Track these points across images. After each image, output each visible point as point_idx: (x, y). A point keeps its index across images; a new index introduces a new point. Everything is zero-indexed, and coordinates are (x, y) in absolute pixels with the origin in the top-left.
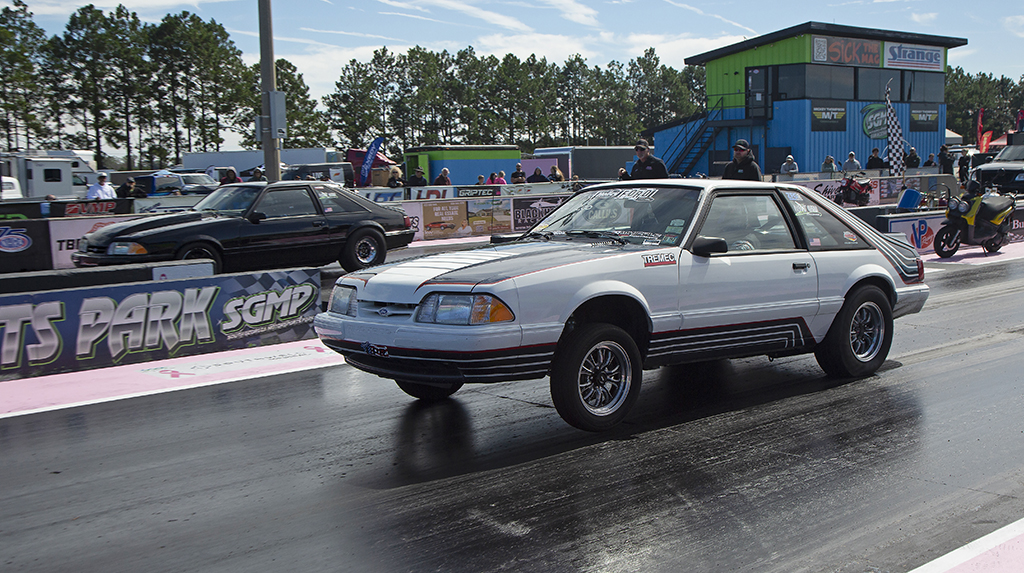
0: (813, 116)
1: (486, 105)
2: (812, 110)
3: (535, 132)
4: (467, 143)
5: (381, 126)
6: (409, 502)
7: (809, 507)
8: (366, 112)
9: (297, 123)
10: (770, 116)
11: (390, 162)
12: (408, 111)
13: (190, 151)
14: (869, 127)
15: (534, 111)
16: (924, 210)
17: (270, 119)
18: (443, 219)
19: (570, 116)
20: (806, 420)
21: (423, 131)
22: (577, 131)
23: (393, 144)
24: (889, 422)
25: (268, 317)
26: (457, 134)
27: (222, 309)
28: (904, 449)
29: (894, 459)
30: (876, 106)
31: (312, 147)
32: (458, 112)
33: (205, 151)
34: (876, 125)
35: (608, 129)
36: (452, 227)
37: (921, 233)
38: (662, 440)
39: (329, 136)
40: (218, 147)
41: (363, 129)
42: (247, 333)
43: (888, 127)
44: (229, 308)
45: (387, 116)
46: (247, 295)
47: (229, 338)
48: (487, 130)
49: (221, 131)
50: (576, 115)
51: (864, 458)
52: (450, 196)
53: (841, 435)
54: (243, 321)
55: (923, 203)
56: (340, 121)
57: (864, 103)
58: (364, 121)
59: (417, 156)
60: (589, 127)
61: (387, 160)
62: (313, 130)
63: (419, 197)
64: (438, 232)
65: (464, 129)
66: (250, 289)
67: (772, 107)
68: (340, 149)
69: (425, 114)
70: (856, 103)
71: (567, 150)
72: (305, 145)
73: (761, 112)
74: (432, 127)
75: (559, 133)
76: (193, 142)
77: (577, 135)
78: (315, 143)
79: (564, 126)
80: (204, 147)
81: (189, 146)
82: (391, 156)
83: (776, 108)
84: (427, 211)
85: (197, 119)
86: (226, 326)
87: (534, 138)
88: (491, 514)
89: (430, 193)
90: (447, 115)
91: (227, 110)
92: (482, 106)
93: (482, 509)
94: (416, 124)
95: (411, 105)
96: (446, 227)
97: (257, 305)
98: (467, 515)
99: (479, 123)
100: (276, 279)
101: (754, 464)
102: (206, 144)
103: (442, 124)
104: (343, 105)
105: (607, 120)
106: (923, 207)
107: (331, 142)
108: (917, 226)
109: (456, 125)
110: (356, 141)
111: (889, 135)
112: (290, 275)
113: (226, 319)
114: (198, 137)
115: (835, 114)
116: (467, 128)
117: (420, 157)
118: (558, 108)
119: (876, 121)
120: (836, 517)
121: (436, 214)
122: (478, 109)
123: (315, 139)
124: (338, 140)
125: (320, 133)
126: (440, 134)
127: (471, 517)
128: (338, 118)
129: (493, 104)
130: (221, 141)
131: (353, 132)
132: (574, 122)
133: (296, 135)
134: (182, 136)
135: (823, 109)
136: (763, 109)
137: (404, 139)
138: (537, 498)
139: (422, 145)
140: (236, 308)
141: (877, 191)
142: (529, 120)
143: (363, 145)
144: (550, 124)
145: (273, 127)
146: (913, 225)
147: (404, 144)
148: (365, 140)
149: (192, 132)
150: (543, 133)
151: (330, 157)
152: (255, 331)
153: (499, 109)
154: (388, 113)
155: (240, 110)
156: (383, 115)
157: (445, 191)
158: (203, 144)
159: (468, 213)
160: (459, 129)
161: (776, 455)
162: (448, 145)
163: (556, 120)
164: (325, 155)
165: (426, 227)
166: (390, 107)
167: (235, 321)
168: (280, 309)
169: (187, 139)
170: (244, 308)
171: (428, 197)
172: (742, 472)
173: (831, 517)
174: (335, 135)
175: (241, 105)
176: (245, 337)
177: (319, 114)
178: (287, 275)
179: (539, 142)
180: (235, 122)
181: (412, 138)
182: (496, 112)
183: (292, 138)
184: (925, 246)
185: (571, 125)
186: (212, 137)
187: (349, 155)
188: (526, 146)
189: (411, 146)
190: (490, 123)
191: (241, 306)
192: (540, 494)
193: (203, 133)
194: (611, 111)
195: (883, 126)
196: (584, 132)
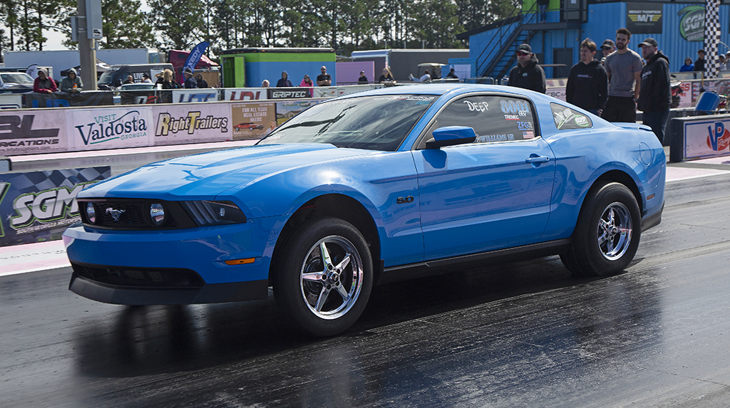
0: (628, 20)
1: (309, 8)
2: (627, 13)
3: (357, 35)
4: (290, 46)
5: (204, 27)
6: (162, 386)
7: (539, 393)
8: (190, 13)
9: (120, 24)
10: (584, 19)
11: (212, 63)
12: (231, 13)
13: (12, 50)
14: (686, 30)
15: (356, 14)
16: (722, 113)
17: (85, 20)
18: (252, 120)
19: (393, 19)
20: (559, 313)
21: (247, 34)
22: (399, 34)
23: (216, 46)
24: (637, 317)
25: (58, 213)
26: (280, 36)
27: (11, 204)
28: (645, 341)
29: (633, 350)
30: (693, 8)
31: (136, 47)
32: (282, 14)
33: (28, 50)
34: (693, 27)
35: (429, 32)
36: (261, 128)
37: (717, 135)
38: (415, 330)
39: (152, 36)
40: (41, 46)
41: (187, 30)
42: (37, 228)
43: (706, 28)
44: (19, 203)
45: (210, 18)
46: (37, 191)
47: (19, 232)
48: (310, 33)
49: (43, 30)
50: (398, 18)
51: (604, 349)
52: (263, 97)
53: (587, 328)
54: (32, 216)
55: (722, 105)
56: (165, 22)
57: (682, 6)
58: (188, 22)
59: (233, 58)
60: (412, 30)
61: (208, 61)
62: (136, 31)
63: (233, 98)
64: (247, 132)
65: (287, 32)
66: (39, 186)
67: (587, 10)
68: (164, 50)
69: (249, 15)
70: (673, 5)
71: (385, 53)
72: (129, 45)
73: (576, 16)
74: (256, 29)
75: (381, 35)
76: (15, 41)
77: (399, 38)
78: (139, 43)
79: (387, 29)
80: (27, 45)
81: (11, 44)
82: (215, 57)
83: (591, 11)
84: (236, 112)
85: (19, 17)
86: (16, 221)
87: (357, 40)
88: (237, 397)
89: (243, 94)
90: (271, 17)
91: (50, 11)
92: (305, 8)
93: (230, 392)
94: (239, 25)
95: (235, 7)
96: (255, 128)
97: (47, 201)
98: (214, 397)
99: (302, 25)
100: (67, 177)
101: (496, 354)
102: (28, 43)
103: (266, 26)
104: (167, 7)
105: (429, 23)
106: (722, 110)
107: (153, 43)
108: (713, 128)
109: (279, 28)
110: (179, 43)
111: (706, 37)
112: (81, 172)
113: (16, 214)
114: (20, 35)
115: (651, 16)
116: (290, 30)
117: (236, 59)
118: (381, 10)
119: (693, 23)
120: (562, 403)
121: (245, 115)
122: (300, 11)
123: (138, 39)
124: (162, 41)
125: (143, 34)
126: (264, 36)
127: (217, 400)
128: (162, 19)
129: (316, 7)
130: (45, 40)
131: (177, 34)
132: (397, 25)
133: (119, 36)
134: (4, 35)
135: (638, 12)
136: (578, 12)
137: (228, 41)
138: (284, 382)
139: (246, 47)
140: (26, 203)
141: (689, 93)
142: (352, 23)
143: (186, 46)
144: (372, 26)
145: (88, 28)
146: (709, 128)
147: (228, 46)
148: (189, 41)
149: (14, 31)
150: (365, 36)
151: (152, 58)
152: (45, 226)
153: (322, 12)
154: (211, 15)
155: (63, 10)
156: (207, 16)
157: (258, 93)
158: (25, 43)
159: (276, 114)
160: (283, 32)
161: (519, 345)
162: (271, 48)
163: (379, 23)
164: (148, 55)
165: (235, 127)
166: (213, 10)
167: (26, 216)
168: (70, 205)
169: (9, 37)
170: (34, 204)
171: (242, 98)
172: (483, 360)
173: (558, 402)
174: (159, 36)
175: (65, 5)
176: (35, 232)
177: (142, 15)
178: (77, 172)
179: (362, 44)
180: (59, 22)
181: (236, 39)
182: (319, 14)
183: (115, 39)
184: (722, 148)
185: (394, 28)
186: (35, 36)
187: (170, 56)
188: (347, 49)
189: (234, 47)
190: (313, 25)
191: (32, 202)
192: (287, 379)
193: (25, 32)
194: (434, 14)
195: (700, 28)
196: (406, 35)
